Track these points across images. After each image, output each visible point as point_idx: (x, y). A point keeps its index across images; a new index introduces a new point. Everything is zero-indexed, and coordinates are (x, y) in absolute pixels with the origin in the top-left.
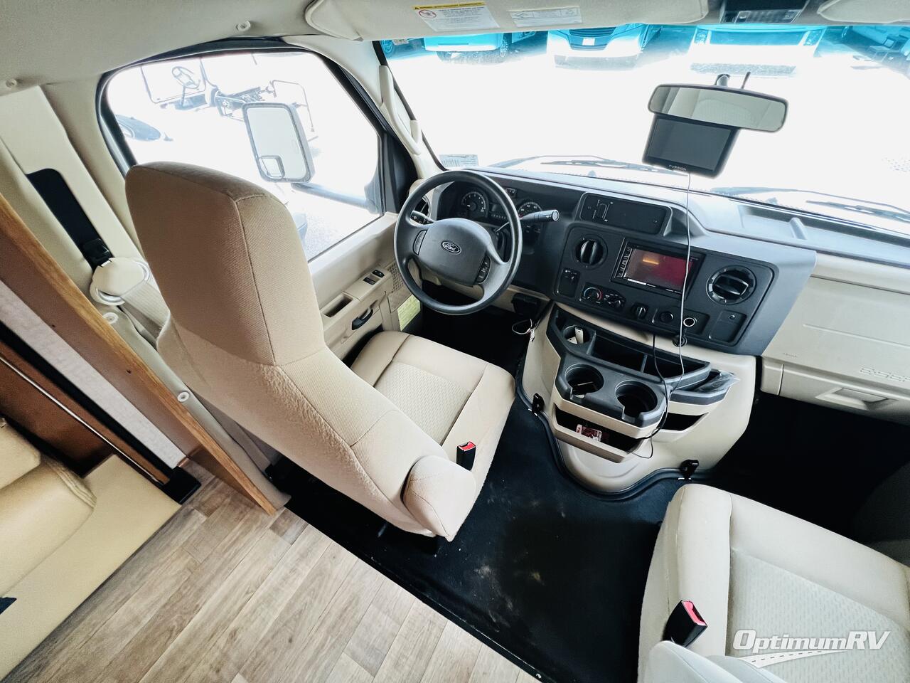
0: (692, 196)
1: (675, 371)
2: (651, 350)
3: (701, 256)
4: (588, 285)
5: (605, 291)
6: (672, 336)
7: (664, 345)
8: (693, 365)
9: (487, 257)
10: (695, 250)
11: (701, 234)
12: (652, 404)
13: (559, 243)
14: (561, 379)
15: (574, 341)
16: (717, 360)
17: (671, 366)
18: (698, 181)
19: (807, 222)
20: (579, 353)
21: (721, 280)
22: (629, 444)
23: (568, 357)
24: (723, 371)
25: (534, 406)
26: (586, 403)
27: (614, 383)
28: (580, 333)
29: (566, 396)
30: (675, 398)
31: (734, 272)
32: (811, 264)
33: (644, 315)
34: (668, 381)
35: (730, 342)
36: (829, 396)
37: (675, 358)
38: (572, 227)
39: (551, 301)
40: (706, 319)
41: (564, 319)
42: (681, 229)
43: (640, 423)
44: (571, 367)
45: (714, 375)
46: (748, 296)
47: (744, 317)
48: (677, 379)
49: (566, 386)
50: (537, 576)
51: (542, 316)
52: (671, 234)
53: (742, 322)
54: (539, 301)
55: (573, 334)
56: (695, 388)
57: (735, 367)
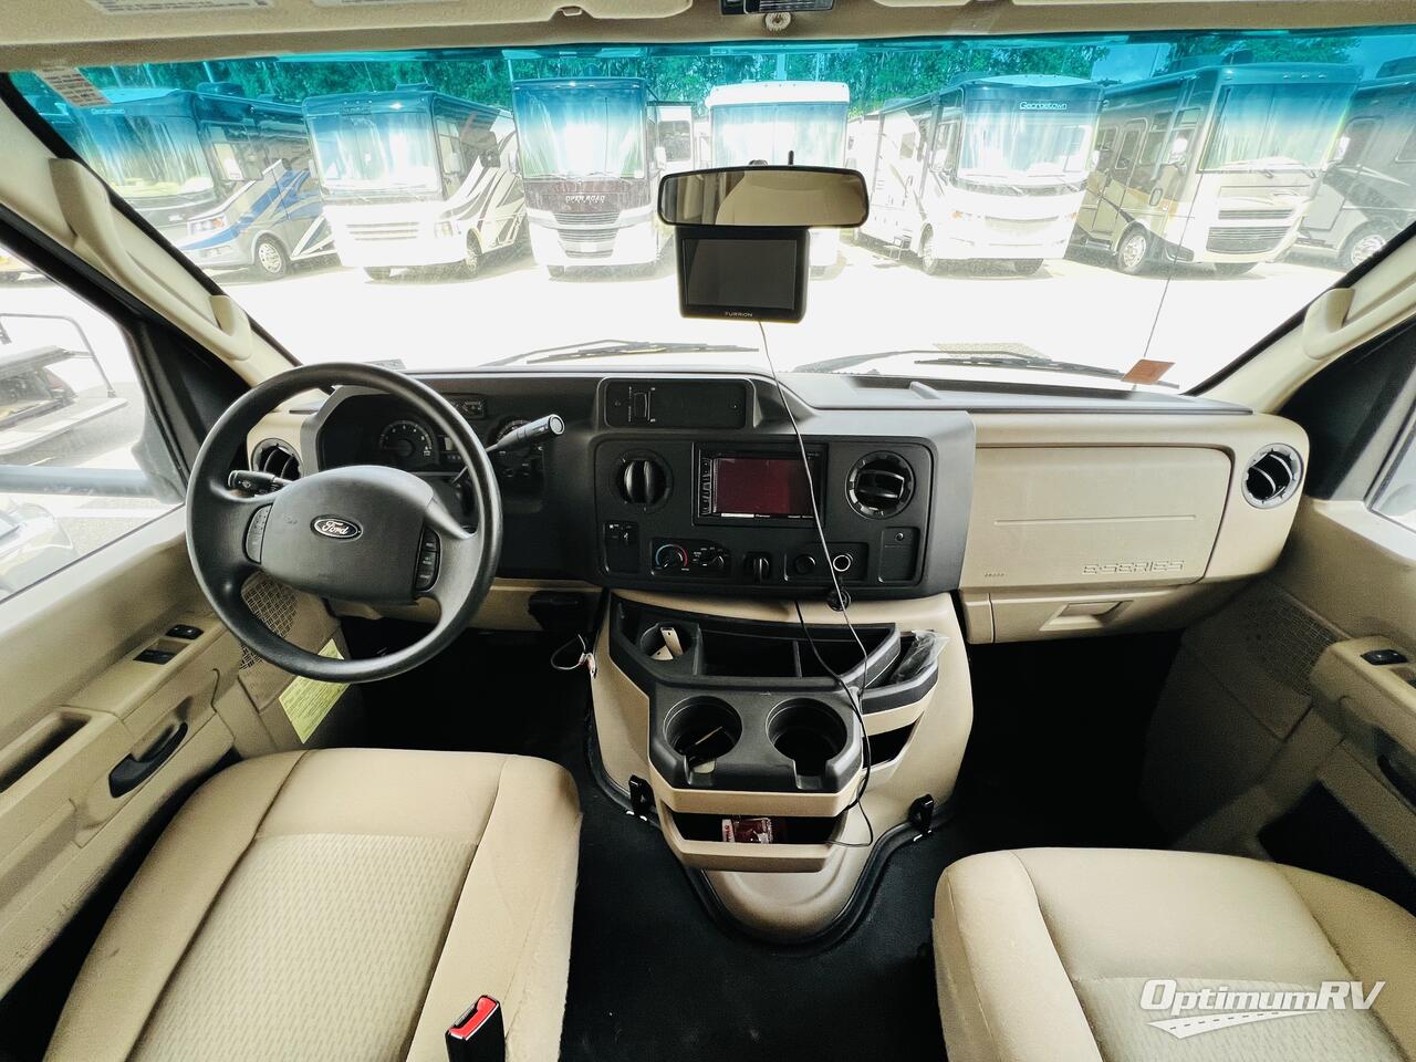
1: (855, 659)
2: (800, 630)
3: (823, 447)
4: (658, 543)
5: (690, 545)
7: (818, 616)
8: (876, 635)
9: (429, 529)
10: (809, 440)
11: (810, 415)
12: (837, 738)
13: (583, 479)
14: (659, 747)
15: (665, 655)
16: (906, 617)
17: (843, 649)
20: (679, 677)
21: (863, 482)
22: (824, 829)
23: (661, 692)
24: (919, 633)
25: (634, 802)
26: (722, 780)
27: (761, 713)
28: (671, 636)
30: (870, 706)
31: (876, 463)
32: (968, 430)
33: (768, 571)
34: (847, 679)
35: (910, 581)
36: (1057, 624)
37: (843, 631)
38: (596, 443)
39: (606, 591)
40: (863, 550)
41: (638, 618)
42: (777, 411)
43: (831, 784)
44: (673, 708)
45: (908, 641)
46: (909, 497)
47: (916, 532)
48: (860, 671)
49: (672, 759)
51: (598, 628)
52: (764, 424)
53: (917, 539)
54: (583, 596)
55: (660, 642)
56: (886, 681)
57: (929, 617)
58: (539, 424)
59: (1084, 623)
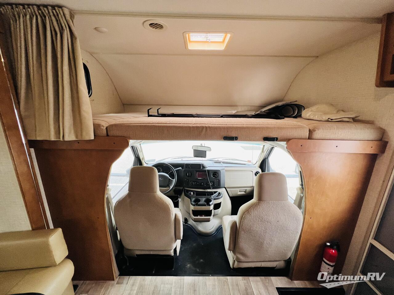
0: (203, 161)
1: (213, 194)
2: (207, 192)
3: (209, 171)
4: (191, 181)
5: (194, 182)
6: (209, 188)
7: (209, 190)
8: (215, 192)
9: (169, 179)
10: (207, 170)
11: (207, 167)
12: (211, 201)
13: (182, 174)
14: (192, 202)
16: (219, 190)
17: (212, 193)
18: (203, 159)
19: (223, 163)
20: (194, 196)
21: (213, 175)
22: (210, 213)
24: (221, 192)
25: (185, 222)
26: (199, 205)
27: (203, 200)
28: (192, 193)
29: (194, 205)
30: (215, 199)
31: (215, 173)
32: (224, 169)
33: (203, 185)
34: (212, 196)
35: (219, 187)
37: (212, 192)
38: (184, 170)
39: (183, 188)
40: (214, 182)
41: (188, 191)
42: (204, 167)
43: (210, 205)
44: (193, 199)
45: (219, 193)
46: (218, 176)
47: (219, 180)
50: (202, 260)
51: (182, 194)
52: (202, 168)
55: (190, 194)
56: (217, 196)
57: (222, 191)
58: (179, 168)
59: (243, 193)
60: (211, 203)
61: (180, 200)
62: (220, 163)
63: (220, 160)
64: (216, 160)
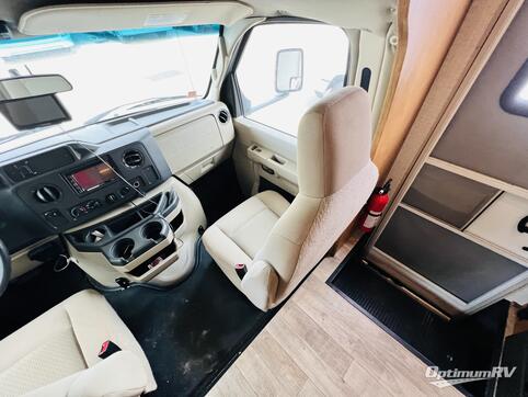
1: (154, 207)
2: (136, 208)
3: (108, 157)
4: (69, 210)
5: (83, 204)
6: (137, 196)
7: (139, 202)
8: (157, 198)
10: (102, 156)
11: (97, 147)
12: (159, 226)
14: (113, 260)
15: (98, 239)
16: (162, 189)
17: (150, 207)
19: (135, 118)
20: (108, 240)
21: (127, 161)
23: (104, 249)
24: (169, 191)
28: (96, 233)
29: (124, 263)
30: (165, 215)
31: (128, 154)
32: (149, 133)
33: (116, 199)
34: (155, 212)
35: (158, 180)
37: (148, 202)
38: (15, 191)
39: (60, 235)
40: (140, 178)
41: (79, 236)
42: (84, 151)
43: (164, 237)
44: (111, 250)
45: (168, 194)
46: (144, 159)
47: (152, 166)
48: (158, 209)
50: (205, 332)
51: (66, 247)
52: (82, 157)
53: (153, 168)
55: (95, 237)
56: (167, 206)
57: (171, 185)
60: (163, 232)
61: (73, 259)
62: (126, 120)
63: (121, 112)
64: (111, 116)
